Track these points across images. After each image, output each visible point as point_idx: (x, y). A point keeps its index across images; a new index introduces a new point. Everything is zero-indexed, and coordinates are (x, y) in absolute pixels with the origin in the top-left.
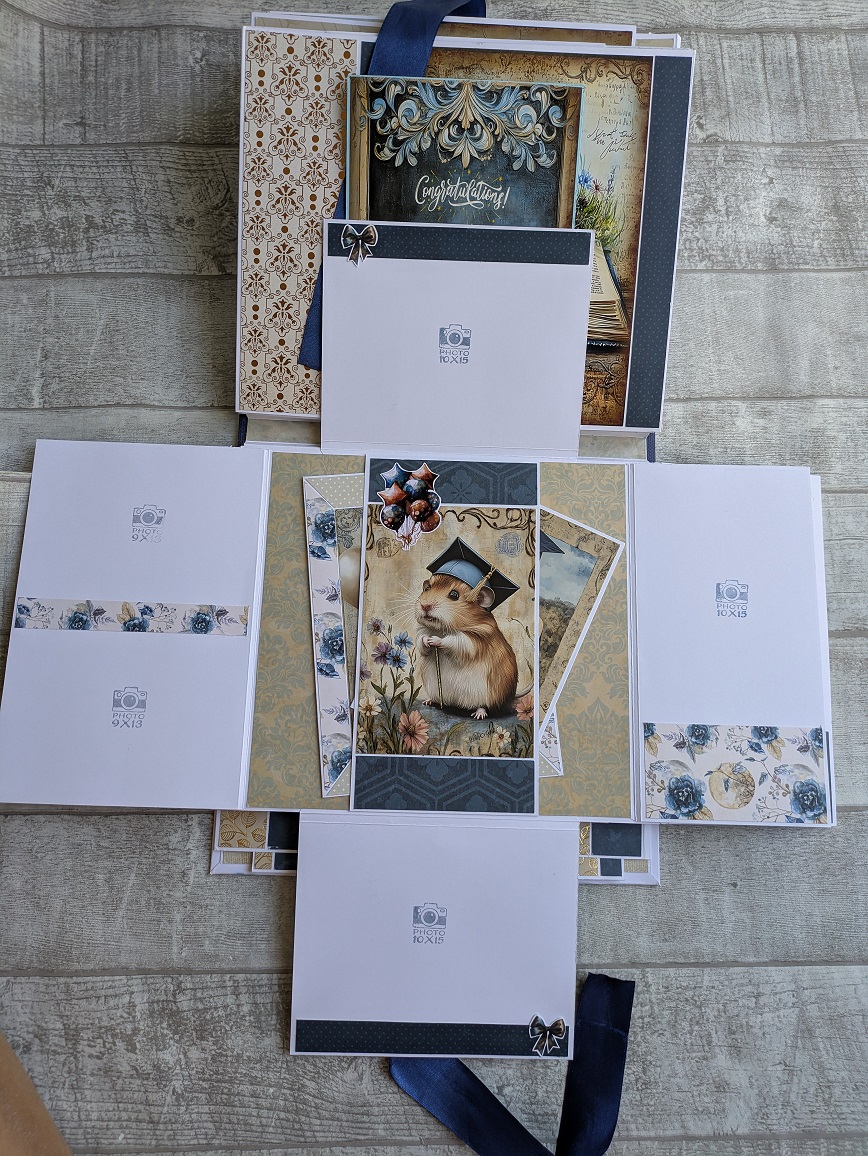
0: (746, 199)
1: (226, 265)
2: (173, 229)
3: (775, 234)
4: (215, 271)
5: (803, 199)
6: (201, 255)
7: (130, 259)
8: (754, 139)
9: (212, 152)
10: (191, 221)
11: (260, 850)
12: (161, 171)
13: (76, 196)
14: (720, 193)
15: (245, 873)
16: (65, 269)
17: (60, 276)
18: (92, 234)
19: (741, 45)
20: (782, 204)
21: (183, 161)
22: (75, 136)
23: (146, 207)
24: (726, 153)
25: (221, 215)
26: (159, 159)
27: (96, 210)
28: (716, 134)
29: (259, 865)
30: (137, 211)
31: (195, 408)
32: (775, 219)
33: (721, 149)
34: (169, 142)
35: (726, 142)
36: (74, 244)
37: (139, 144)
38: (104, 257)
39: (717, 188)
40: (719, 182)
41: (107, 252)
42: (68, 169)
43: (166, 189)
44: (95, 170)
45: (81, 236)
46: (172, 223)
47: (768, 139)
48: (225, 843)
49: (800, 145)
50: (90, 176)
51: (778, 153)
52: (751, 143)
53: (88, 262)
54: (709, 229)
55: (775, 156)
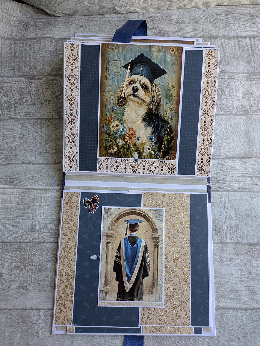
0: (235, 91)
1: (61, 115)
2: (43, 103)
3: (246, 103)
4: (57, 117)
5: (254, 91)
6: (52, 112)
7: (28, 113)
8: (237, 72)
9: (57, 78)
10: (50, 101)
11: (70, 326)
12: (40, 84)
13: (11, 93)
14: (227, 89)
15: (64, 334)
16: (6, 117)
17: (5, 119)
18: (16, 105)
19: (231, 42)
20: (248, 92)
21: (47, 81)
22: (11, 73)
23: (34, 96)
24: (228, 76)
25: (59, 98)
26: (39, 80)
27: (17, 97)
28: (224, 70)
29: (69, 332)
30: (31, 98)
31: (50, 163)
32: (245, 97)
33: (226, 75)
34: (43, 75)
35: (228, 72)
36: (9, 109)
37: (32, 75)
38: (19, 113)
39: (226, 87)
40: (226, 85)
41: (21, 111)
42: (8, 84)
43: (41, 90)
44: (17, 84)
45: (12, 106)
46: (43, 101)
47: (242, 72)
48: (57, 323)
49: (252, 73)
50: (16, 86)
51: (245, 76)
52: (236, 73)
53: (14, 115)
54: (223, 101)
55: (245, 77)
